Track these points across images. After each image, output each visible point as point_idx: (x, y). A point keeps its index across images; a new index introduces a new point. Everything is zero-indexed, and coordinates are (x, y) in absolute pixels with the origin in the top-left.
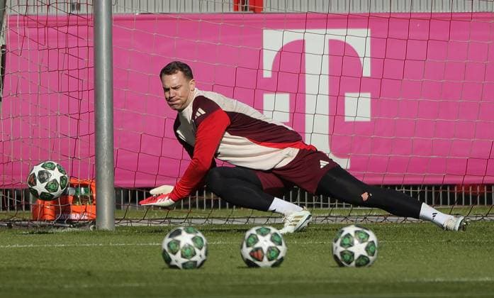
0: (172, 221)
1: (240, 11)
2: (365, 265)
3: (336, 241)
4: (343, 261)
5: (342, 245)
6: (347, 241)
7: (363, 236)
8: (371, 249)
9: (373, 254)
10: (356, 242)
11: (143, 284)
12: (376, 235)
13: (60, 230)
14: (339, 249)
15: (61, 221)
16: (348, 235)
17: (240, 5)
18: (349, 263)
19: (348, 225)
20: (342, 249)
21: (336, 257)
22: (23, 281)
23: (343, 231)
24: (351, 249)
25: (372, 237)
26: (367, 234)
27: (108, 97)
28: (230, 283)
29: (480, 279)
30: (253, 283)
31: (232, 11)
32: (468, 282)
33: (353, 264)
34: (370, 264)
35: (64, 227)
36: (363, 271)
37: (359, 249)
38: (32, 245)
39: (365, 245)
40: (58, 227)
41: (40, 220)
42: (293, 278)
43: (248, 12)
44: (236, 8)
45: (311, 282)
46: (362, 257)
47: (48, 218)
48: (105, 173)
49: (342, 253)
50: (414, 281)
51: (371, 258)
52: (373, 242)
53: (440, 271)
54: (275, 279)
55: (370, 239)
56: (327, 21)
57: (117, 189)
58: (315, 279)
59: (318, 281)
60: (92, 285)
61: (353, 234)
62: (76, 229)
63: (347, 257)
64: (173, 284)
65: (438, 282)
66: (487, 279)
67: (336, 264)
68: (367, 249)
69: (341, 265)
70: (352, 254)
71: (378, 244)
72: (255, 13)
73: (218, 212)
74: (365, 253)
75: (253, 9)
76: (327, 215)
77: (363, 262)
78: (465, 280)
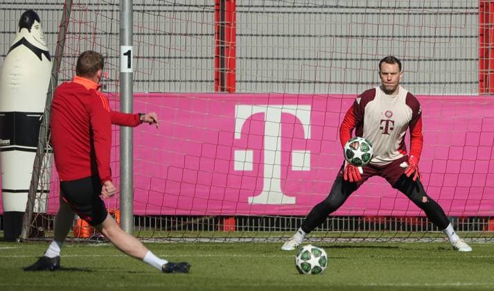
0: (172, 239)
1: (219, 91)
2: (317, 273)
3: (298, 256)
4: (302, 270)
5: (302, 258)
6: (305, 256)
7: (317, 252)
8: (323, 262)
9: (324, 266)
10: (312, 256)
11: (163, 285)
12: (326, 251)
13: (94, 245)
14: (300, 261)
15: (94, 238)
16: (307, 252)
17: (220, 87)
18: (307, 271)
19: (306, 244)
20: (302, 261)
21: (297, 267)
22: (77, 282)
23: (303, 249)
24: (308, 261)
25: (324, 253)
26: (320, 251)
27: (130, 151)
28: (225, 285)
29: (403, 285)
30: (241, 285)
31: (214, 91)
32: (394, 286)
33: (310, 272)
34: (322, 272)
35: (97, 243)
36: (317, 277)
37: (314, 262)
38: (76, 255)
39: (318, 258)
40: (92, 243)
41: (80, 238)
42: (269, 281)
43: (225, 92)
44: (217, 90)
45: (283, 284)
46: (316, 267)
47: (85, 235)
48: (127, 205)
49: (302, 264)
50: (356, 285)
51: (323, 268)
52: (324, 257)
53: (373, 278)
54: (256, 283)
55: (322, 255)
56: (283, 99)
57: (136, 217)
58: (285, 283)
59: (287, 284)
60: (126, 285)
61: (310, 251)
62: (105, 244)
63: (306, 267)
64: (184, 285)
65: (373, 286)
66: (407, 284)
67: (297, 272)
68: (320, 262)
69: (301, 273)
70: (310, 265)
71: (328, 258)
72: (230, 93)
73: (203, 233)
74: (319, 265)
75: (229, 90)
76: (280, 236)
77: (317, 271)
78: (391, 285)
